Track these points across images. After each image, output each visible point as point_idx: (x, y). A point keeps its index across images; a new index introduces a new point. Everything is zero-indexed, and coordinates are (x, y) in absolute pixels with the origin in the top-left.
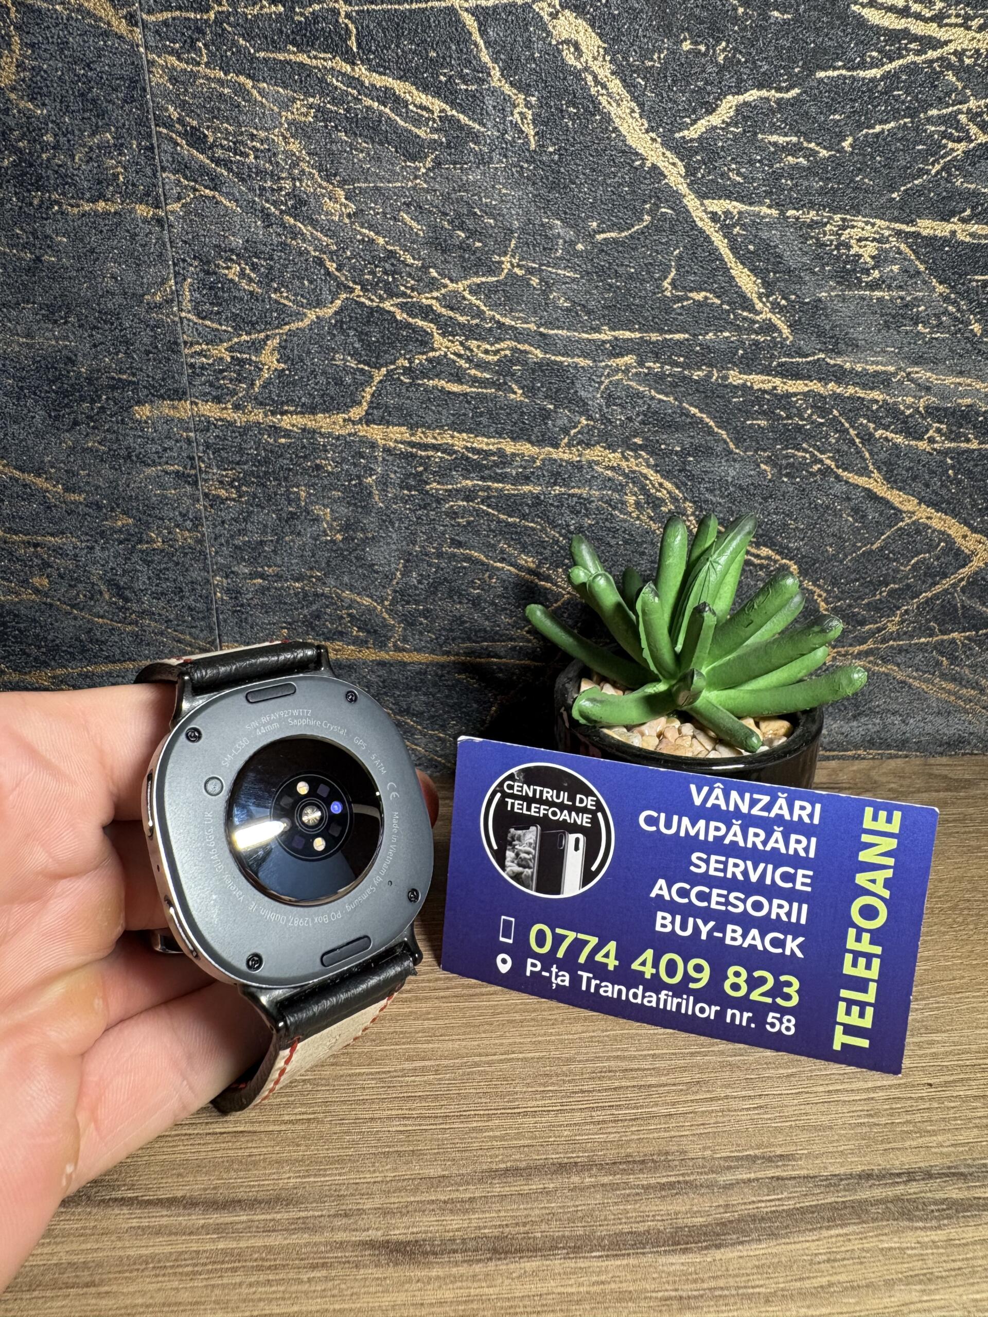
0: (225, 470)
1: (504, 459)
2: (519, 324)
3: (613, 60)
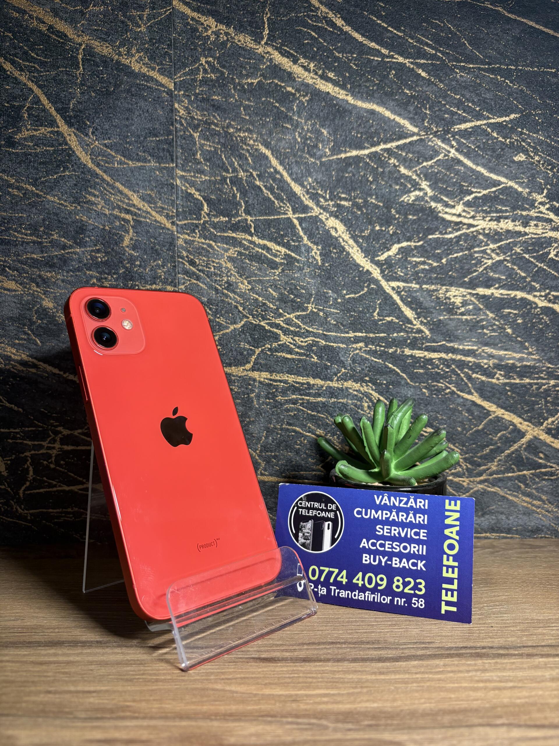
1: (310, 386)
2: (315, 331)
3: (350, 233)
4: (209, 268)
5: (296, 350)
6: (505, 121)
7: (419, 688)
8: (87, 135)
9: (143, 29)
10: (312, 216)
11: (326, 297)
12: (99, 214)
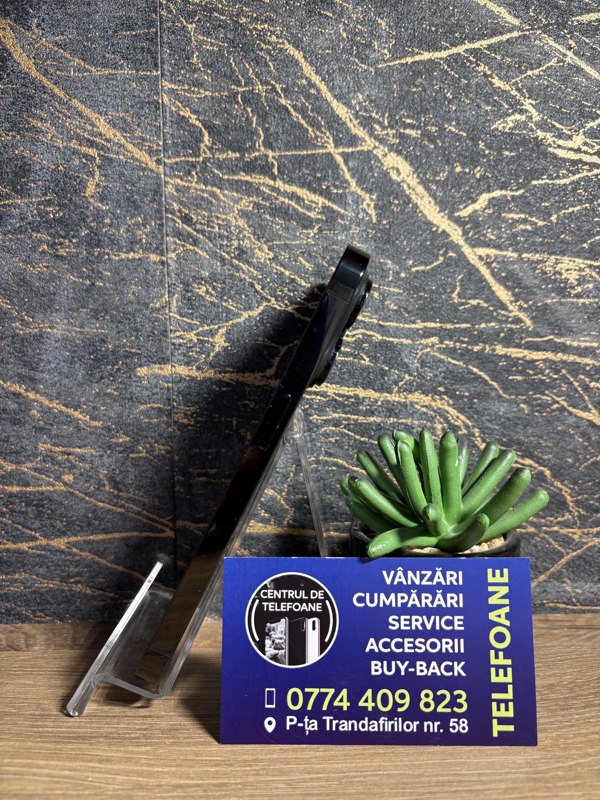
0: (189, 407)
1: (358, 400)
2: (367, 320)
3: (418, 176)
4: (213, 227)
8: (29, 28)
10: (362, 151)
11: (383, 270)
12: (51, 147)
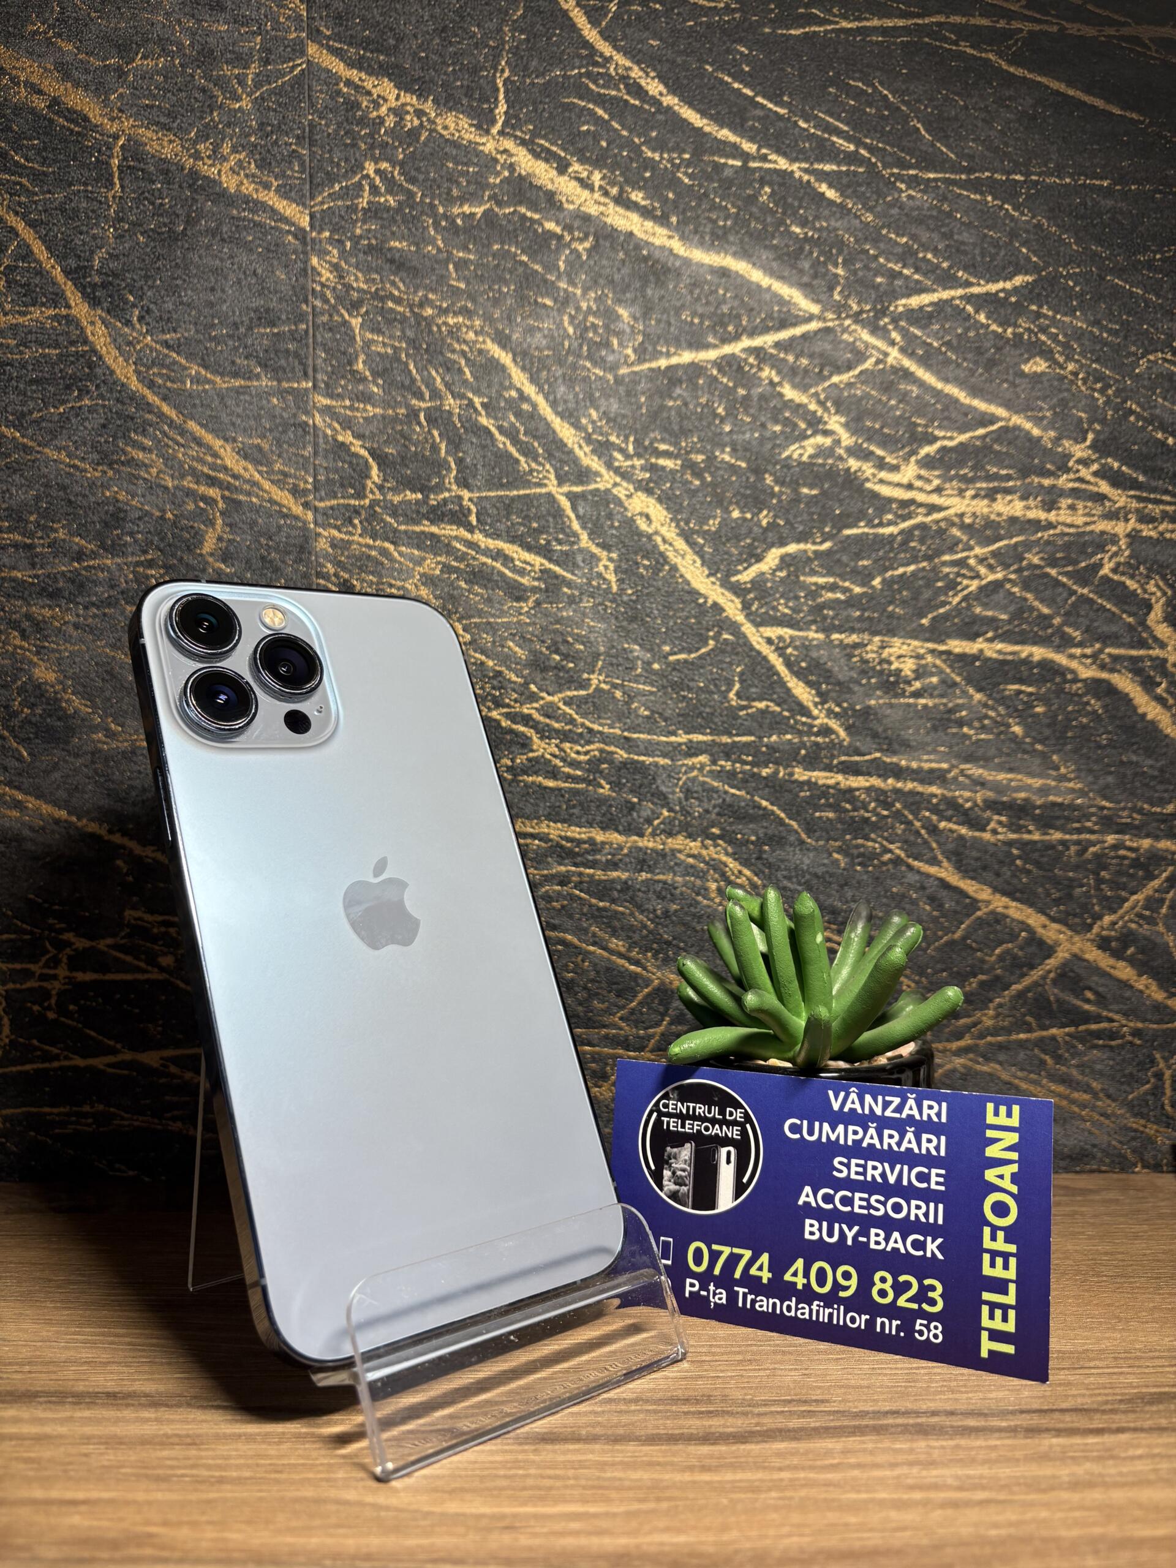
1: (595, 847)
2: (606, 730)
3: (678, 526)
5: (567, 770)
6: (1003, 290)
7: (781, 1502)
8: (128, 323)
9: (245, 104)
10: (597, 490)
11: (627, 659)
12: (153, 487)
